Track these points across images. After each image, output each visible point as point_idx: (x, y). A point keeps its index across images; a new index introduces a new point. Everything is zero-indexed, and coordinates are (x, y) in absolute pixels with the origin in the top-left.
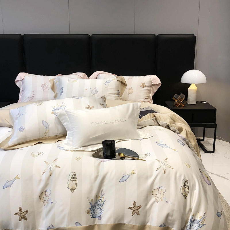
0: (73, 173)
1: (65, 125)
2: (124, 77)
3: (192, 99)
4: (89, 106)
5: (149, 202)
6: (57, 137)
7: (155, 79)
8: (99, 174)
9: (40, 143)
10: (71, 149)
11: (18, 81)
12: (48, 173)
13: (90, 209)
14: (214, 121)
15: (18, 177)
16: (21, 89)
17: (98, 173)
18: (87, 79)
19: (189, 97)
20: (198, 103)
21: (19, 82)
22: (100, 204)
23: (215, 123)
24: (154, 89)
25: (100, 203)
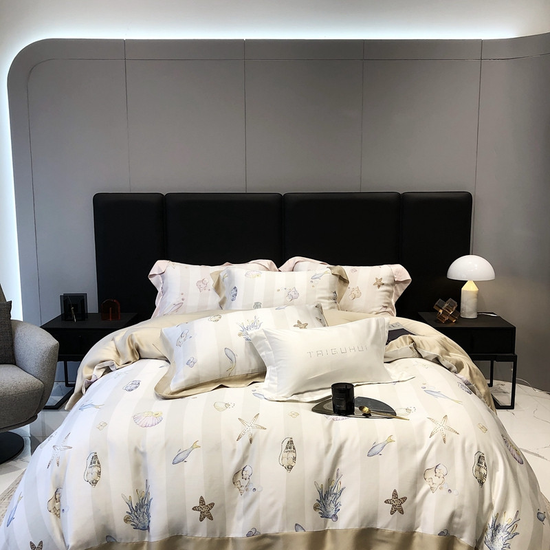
0: (289, 440)
1: (263, 356)
2: (343, 267)
3: (469, 308)
4: (299, 322)
5: (418, 492)
6: (248, 377)
7: (399, 272)
8: (332, 442)
9: (222, 386)
10: (277, 397)
11: (154, 275)
12: (246, 439)
13: (319, 501)
14: (512, 350)
15: (198, 444)
16: (159, 290)
17: (330, 439)
18: (276, 271)
19: (463, 305)
20: (480, 315)
21: (156, 276)
22: (336, 494)
23: (514, 354)
24: (398, 288)
25: (335, 491)
